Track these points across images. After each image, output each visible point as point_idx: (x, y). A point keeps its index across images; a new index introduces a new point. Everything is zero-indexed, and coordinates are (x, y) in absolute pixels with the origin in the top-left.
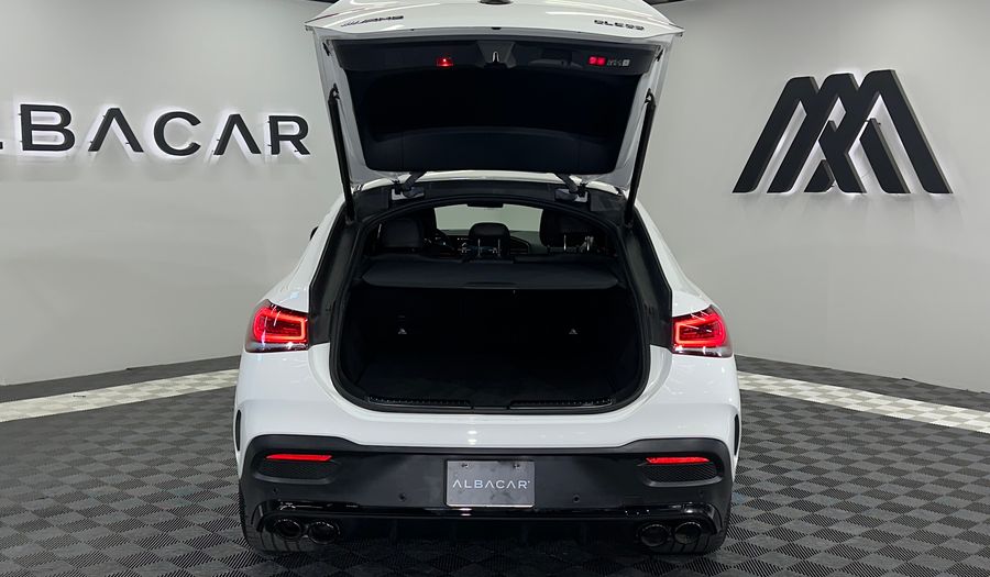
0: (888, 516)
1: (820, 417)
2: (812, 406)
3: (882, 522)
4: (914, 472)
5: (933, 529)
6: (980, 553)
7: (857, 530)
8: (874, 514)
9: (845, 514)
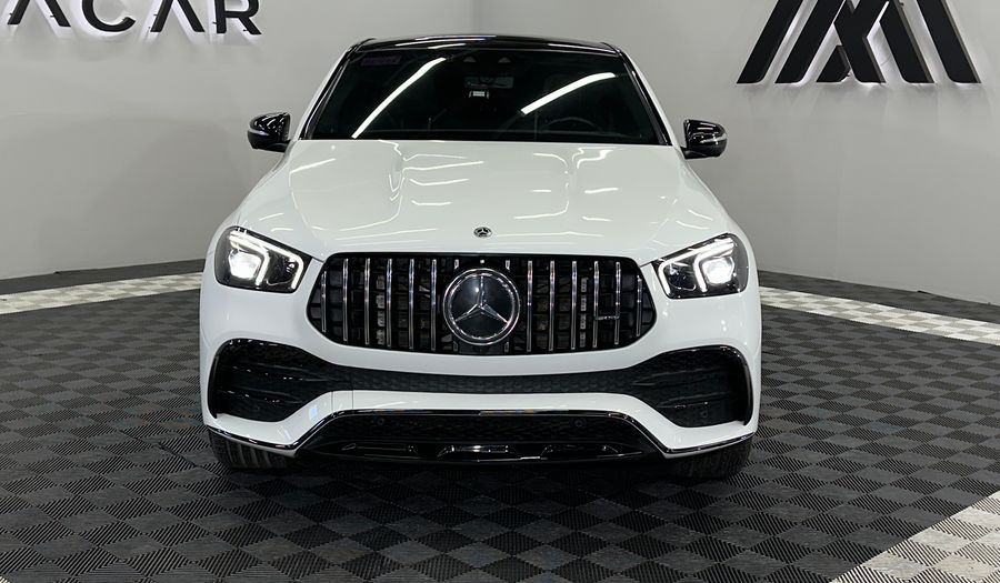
0: (890, 430)
1: (824, 330)
2: (816, 319)
3: (882, 436)
4: (923, 385)
5: (940, 443)
6: (990, 468)
7: (853, 443)
8: (874, 428)
9: (841, 427)
